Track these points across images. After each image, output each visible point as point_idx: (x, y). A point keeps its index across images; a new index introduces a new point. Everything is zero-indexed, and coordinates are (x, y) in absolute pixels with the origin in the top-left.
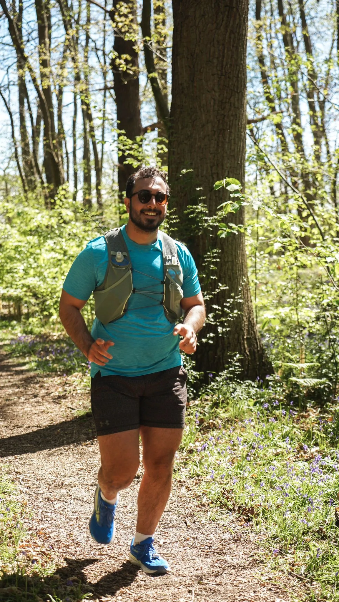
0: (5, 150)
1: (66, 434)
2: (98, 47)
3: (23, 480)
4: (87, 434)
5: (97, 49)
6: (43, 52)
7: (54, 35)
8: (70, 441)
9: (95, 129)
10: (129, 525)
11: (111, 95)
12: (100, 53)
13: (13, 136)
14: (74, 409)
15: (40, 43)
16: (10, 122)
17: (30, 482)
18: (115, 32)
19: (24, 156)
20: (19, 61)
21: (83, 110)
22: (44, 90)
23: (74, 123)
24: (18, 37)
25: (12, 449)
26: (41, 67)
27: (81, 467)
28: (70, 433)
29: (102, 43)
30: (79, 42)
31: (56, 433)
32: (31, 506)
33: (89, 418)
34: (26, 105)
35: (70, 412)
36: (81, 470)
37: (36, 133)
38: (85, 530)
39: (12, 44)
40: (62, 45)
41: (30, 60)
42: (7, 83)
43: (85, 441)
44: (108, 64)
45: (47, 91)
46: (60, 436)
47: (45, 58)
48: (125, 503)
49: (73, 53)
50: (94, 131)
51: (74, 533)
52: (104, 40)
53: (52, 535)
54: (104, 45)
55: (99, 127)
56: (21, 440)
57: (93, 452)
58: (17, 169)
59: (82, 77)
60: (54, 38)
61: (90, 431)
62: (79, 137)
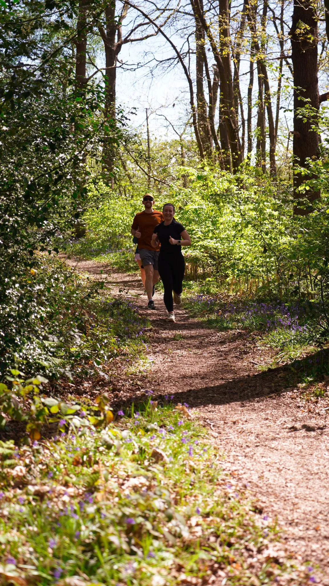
0: (182, 116)
1: (250, 387)
2: (276, 16)
3: (214, 426)
4: (270, 388)
5: (275, 18)
6: (224, 22)
7: (233, 4)
8: (254, 393)
9: (271, 97)
10: (316, 471)
11: (288, 63)
12: (278, 22)
13: (192, 103)
14: (257, 364)
15: (221, 13)
16: (188, 89)
17: (220, 428)
18: (295, 3)
19: (202, 123)
20: (198, 30)
21: (259, 78)
22: (222, 58)
23: (250, 90)
24: (200, 7)
25: (200, 398)
26: (222, 36)
27: (266, 417)
28: (254, 386)
29: (280, 12)
30: (258, 11)
31: (240, 385)
32: (223, 450)
33: (271, 373)
34: (204, 72)
35: (253, 366)
36: (267, 419)
37: (213, 100)
38: (274, 474)
39: (192, 12)
40: (242, 13)
41: (211, 29)
42: (186, 51)
43: (269, 394)
44: (286, 33)
45: (226, 60)
46: (245, 388)
47: (226, 27)
48: (311, 452)
49: (253, 22)
50: (270, 99)
51: (265, 476)
52: (282, 10)
53: (245, 476)
54: (282, 14)
55: (274, 95)
56: (207, 390)
57: (277, 404)
58: (194, 135)
59: (260, 45)
60: (234, 7)
61: (273, 384)
62: (255, 105)
